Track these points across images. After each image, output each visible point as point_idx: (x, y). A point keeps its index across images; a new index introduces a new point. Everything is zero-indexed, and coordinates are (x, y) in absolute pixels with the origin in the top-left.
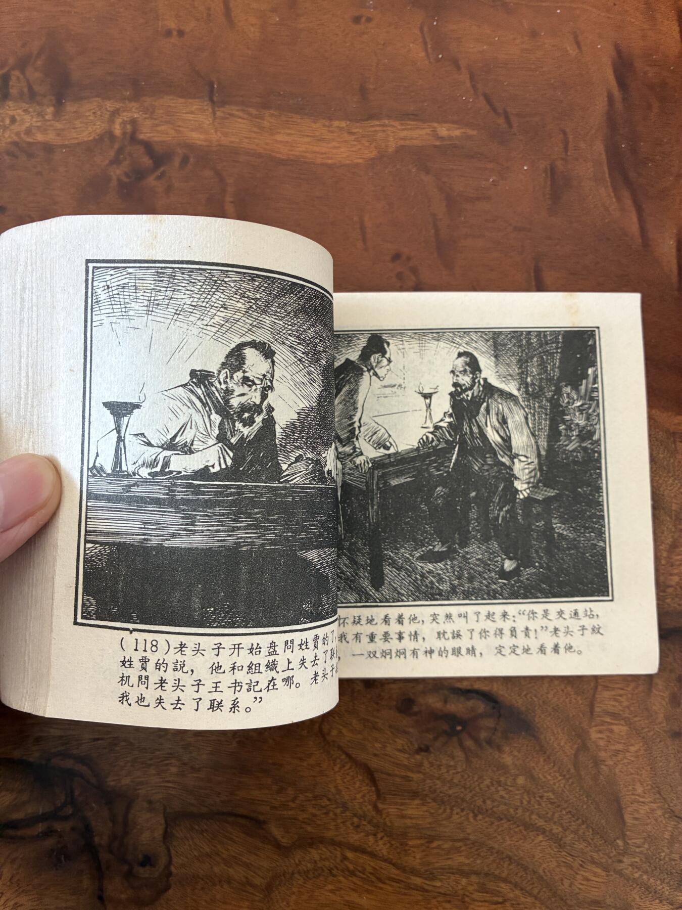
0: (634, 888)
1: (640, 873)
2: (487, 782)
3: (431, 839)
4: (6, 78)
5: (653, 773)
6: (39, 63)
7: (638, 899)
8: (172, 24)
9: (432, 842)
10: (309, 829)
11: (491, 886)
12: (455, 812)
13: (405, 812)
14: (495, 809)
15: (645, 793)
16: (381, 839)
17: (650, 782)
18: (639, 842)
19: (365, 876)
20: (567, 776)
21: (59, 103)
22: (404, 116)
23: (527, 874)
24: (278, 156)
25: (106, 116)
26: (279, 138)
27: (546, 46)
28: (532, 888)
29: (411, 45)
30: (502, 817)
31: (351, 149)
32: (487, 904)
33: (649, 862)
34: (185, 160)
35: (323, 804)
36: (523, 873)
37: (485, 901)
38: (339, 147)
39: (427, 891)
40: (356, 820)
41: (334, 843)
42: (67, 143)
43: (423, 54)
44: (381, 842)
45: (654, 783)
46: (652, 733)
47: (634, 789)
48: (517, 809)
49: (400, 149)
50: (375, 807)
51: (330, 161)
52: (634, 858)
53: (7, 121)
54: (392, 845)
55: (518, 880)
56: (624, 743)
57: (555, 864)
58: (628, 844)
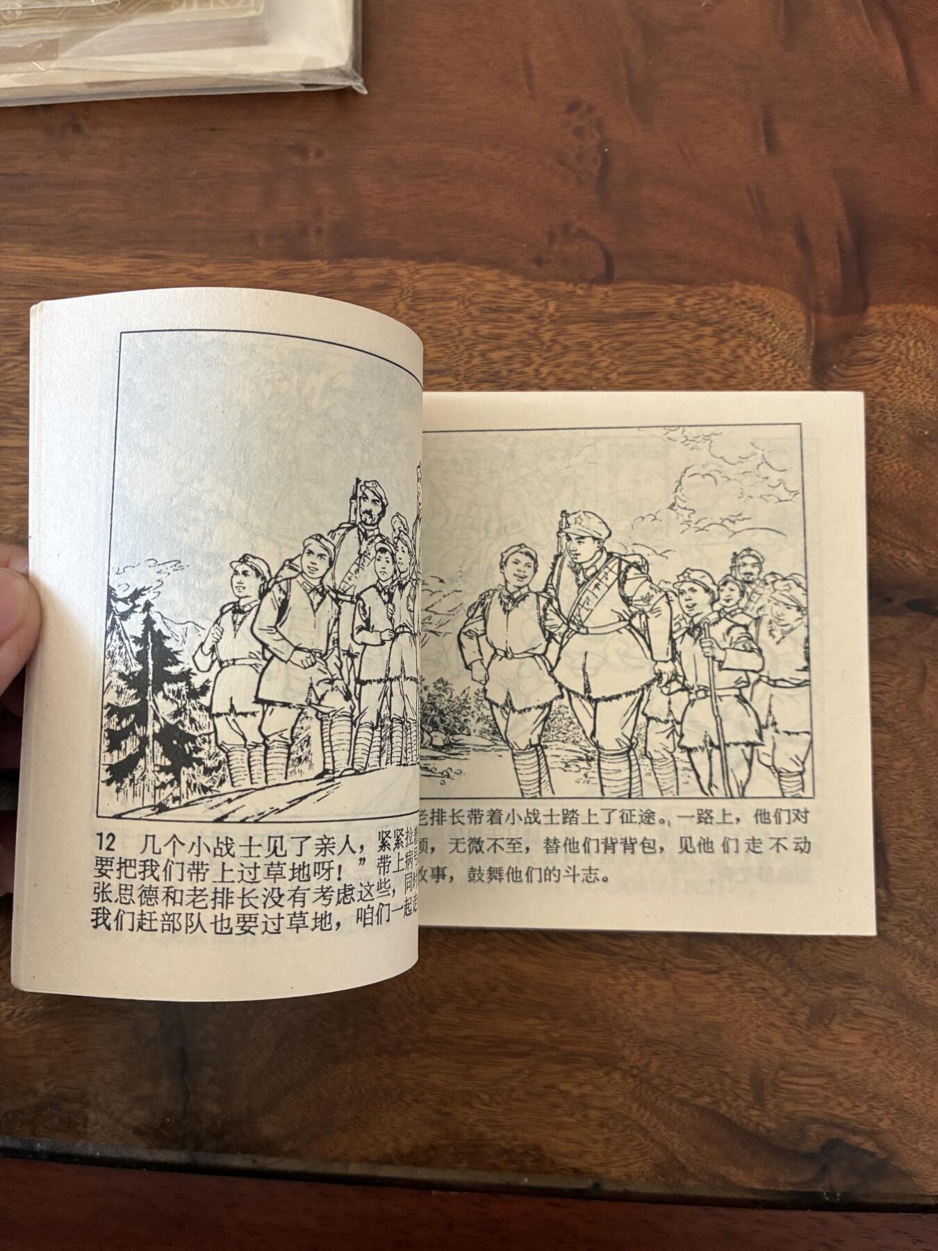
0: (905, 959)
1: (914, 938)
5: (926, 797)
7: (910, 974)
15: (916, 825)
17: (923, 811)
18: (909, 892)
28: (759, 953)
32: (693, 973)
33: (925, 923)
37: (695, 969)
39: (614, 954)
45: (929, 812)
46: (925, 743)
47: (901, 820)
52: (903, 915)
56: (886, 757)
58: (893, 895)
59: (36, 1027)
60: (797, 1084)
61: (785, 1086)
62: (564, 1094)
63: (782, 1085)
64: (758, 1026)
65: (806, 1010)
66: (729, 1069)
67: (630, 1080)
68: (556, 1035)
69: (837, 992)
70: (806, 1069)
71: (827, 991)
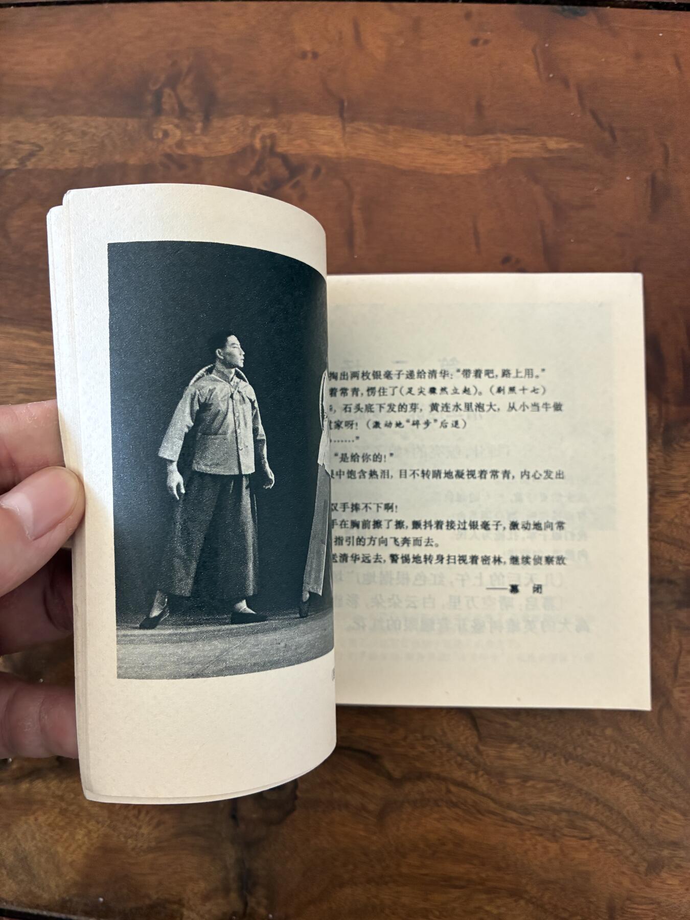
2: (579, 731)
3: (526, 779)
4: (158, 95)
6: (188, 81)
8: (308, 47)
9: (526, 781)
10: (418, 764)
11: (579, 823)
12: (548, 756)
13: (503, 754)
14: (585, 756)
16: (482, 776)
19: (465, 808)
20: (652, 730)
21: (207, 119)
22: (517, 131)
23: (612, 814)
24: (401, 167)
25: (249, 132)
26: (402, 150)
27: (649, 67)
28: (617, 827)
29: (525, 65)
30: (591, 762)
31: (468, 161)
32: (574, 839)
34: (317, 171)
35: (431, 744)
36: (608, 813)
37: (574, 836)
38: (455, 160)
39: (521, 824)
40: (459, 759)
41: (439, 778)
42: (213, 155)
43: (535, 73)
44: (481, 780)
48: (604, 757)
49: (513, 161)
50: (477, 749)
51: (448, 172)
53: (160, 135)
54: (491, 782)
55: (604, 819)
57: (637, 807)
59: (150, 856)
60: (636, 909)
61: (629, 910)
62: (487, 912)
63: (626, 909)
64: (614, 874)
65: (645, 864)
66: (594, 899)
67: (530, 905)
68: (483, 875)
69: (666, 853)
70: (644, 900)
71: (659, 852)
